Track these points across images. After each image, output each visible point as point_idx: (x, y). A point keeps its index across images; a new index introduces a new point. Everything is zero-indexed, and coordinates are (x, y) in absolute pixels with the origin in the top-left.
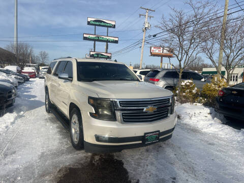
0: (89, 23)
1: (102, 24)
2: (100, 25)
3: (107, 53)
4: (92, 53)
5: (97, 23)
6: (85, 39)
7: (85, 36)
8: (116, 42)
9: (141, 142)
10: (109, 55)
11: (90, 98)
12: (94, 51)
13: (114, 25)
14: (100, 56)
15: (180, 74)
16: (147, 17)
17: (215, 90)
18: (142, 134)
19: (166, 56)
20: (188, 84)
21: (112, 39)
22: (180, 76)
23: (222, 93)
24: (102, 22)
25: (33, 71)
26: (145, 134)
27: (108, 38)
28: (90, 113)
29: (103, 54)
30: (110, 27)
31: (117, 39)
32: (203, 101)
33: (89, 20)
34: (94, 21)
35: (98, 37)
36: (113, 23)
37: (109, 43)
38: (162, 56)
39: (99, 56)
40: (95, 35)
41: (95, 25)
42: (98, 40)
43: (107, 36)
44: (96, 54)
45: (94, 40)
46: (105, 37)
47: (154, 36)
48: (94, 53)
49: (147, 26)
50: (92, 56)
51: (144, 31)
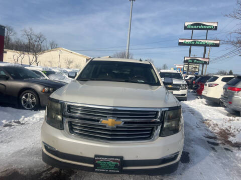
0: (186, 28)
1: (201, 27)
2: (198, 29)
3: (204, 58)
5: (195, 27)
6: (180, 44)
7: (180, 41)
8: (217, 45)
9: (92, 166)
10: (207, 60)
12: (189, 57)
13: (216, 27)
14: (195, 61)
21: (212, 42)
24: (201, 24)
26: (96, 156)
27: (206, 41)
29: (201, 59)
30: (211, 29)
31: (218, 42)
33: (186, 24)
34: (191, 25)
35: (195, 41)
36: (215, 25)
37: (207, 47)
39: (194, 61)
40: (192, 39)
41: (193, 29)
42: (195, 45)
43: (206, 40)
44: (191, 59)
45: (190, 45)
46: (202, 41)
48: (189, 59)
50: (186, 62)
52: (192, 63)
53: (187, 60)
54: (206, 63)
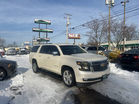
0: (35, 22)
1: (43, 22)
2: (42, 23)
3: (47, 38)
4: (38, 39)
5: (40, 22)
6: (34, 31)
7: (34, 29)
8: (52, 32)
9: (100, 80)
10: (48, 39)
11: (77, 62)
12: (40, 38)
13: (50, 23)
15: (98, 48)
16: (68, 18)
17: (115, 55)
18: (101, 76)
19: (77, 38)
20: (100, 53)
21: (49, 30)
22: (98, 49)
23: (121, 56)
25: (3, 51)
26: (103, 76)
27: (47, 30)
28: (79, 69)
29: (45, 39)
30: (48, 24)
31: (52, 31)
32: (110, 60)
33: (36, 20)
34: (38, 21)
35: (41, 30)
36: (50, 22)
37: (47, 33)
38: (75, 38)
39: (42, 40)
40: (39, 28)
41: (39, 23)
42: (42, 31)
45: (39, 31)
46: (45, 30)
47: (73, 28)
48: (39, 39)
49: (68, 23)
50: (38, 40)
51: (67, 26)
52: (42, 41)
54: (48, 41)
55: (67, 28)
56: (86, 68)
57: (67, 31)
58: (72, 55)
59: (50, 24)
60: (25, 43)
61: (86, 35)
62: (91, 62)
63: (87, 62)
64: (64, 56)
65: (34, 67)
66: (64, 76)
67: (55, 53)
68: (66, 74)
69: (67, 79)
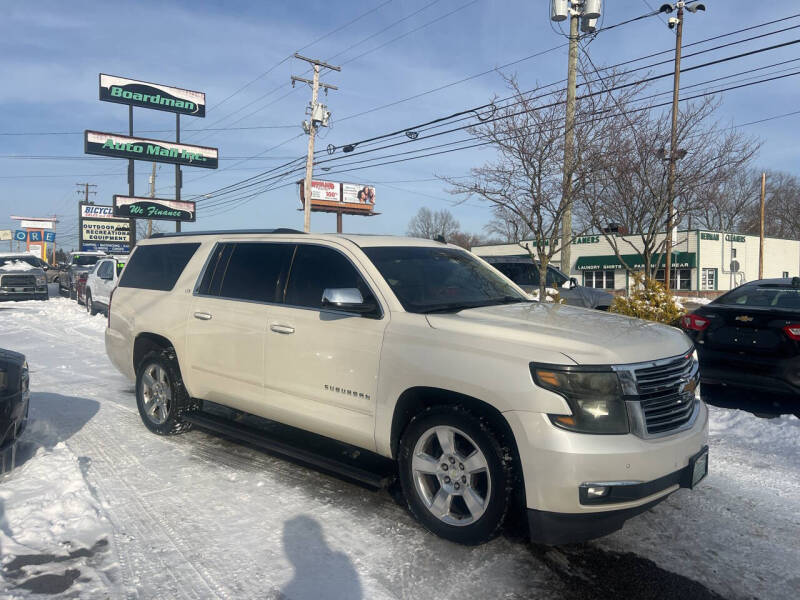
0: (105, 94)
1: (158, 99)
2: (148, 105)
3: (178, 200)
4: (120, 202)
5: (140, 97)
6: (93, 149)
7: (92, 138)
8: (211, 164)
10: (189, 209)
12: (132, 195)
13: (202, 108)
14: (153, 210)
16: (316, 85)
19: (353, 211)
21: (197, 152)
22: (543, 279)
23: (699, 323)
24: (155, 92)
27: (180, 149)
28: (551, 416)
29: (167, 204)
30: (187, 112)
31: (212, 154)
33: (107, 82)
34: (126, 88)
35: (145, 146)
36: (198, 100)
37: (182, 167)
38: (340, 210)
39: (148, 210)
40: (131, 137)
41: (132, 103)
42: (145, 156)
43: (178, 143)
44: (136, 204)
45: (130, 155)
46: (168, 146)
47: (348, 149)
48: (129, 202)
49: (318, 117)
50: (122, 212)
51: (307, 132)
52: (145, 215)
53: (126, 208)
54: (185, 217)
55: (309, 146)
56: (598, 411)
57: (310, 163)
58: (464, 312)
59: (201, 111)
60: (25, 224)
61: (476, 189)
62: (632, 369)
63: (605, 369)
64: (418, 320)
65: (150, 392)
66: (421, 463)
67: (339, 298)
68: (434, 450)
69: (444, 486)
